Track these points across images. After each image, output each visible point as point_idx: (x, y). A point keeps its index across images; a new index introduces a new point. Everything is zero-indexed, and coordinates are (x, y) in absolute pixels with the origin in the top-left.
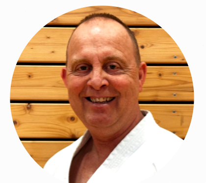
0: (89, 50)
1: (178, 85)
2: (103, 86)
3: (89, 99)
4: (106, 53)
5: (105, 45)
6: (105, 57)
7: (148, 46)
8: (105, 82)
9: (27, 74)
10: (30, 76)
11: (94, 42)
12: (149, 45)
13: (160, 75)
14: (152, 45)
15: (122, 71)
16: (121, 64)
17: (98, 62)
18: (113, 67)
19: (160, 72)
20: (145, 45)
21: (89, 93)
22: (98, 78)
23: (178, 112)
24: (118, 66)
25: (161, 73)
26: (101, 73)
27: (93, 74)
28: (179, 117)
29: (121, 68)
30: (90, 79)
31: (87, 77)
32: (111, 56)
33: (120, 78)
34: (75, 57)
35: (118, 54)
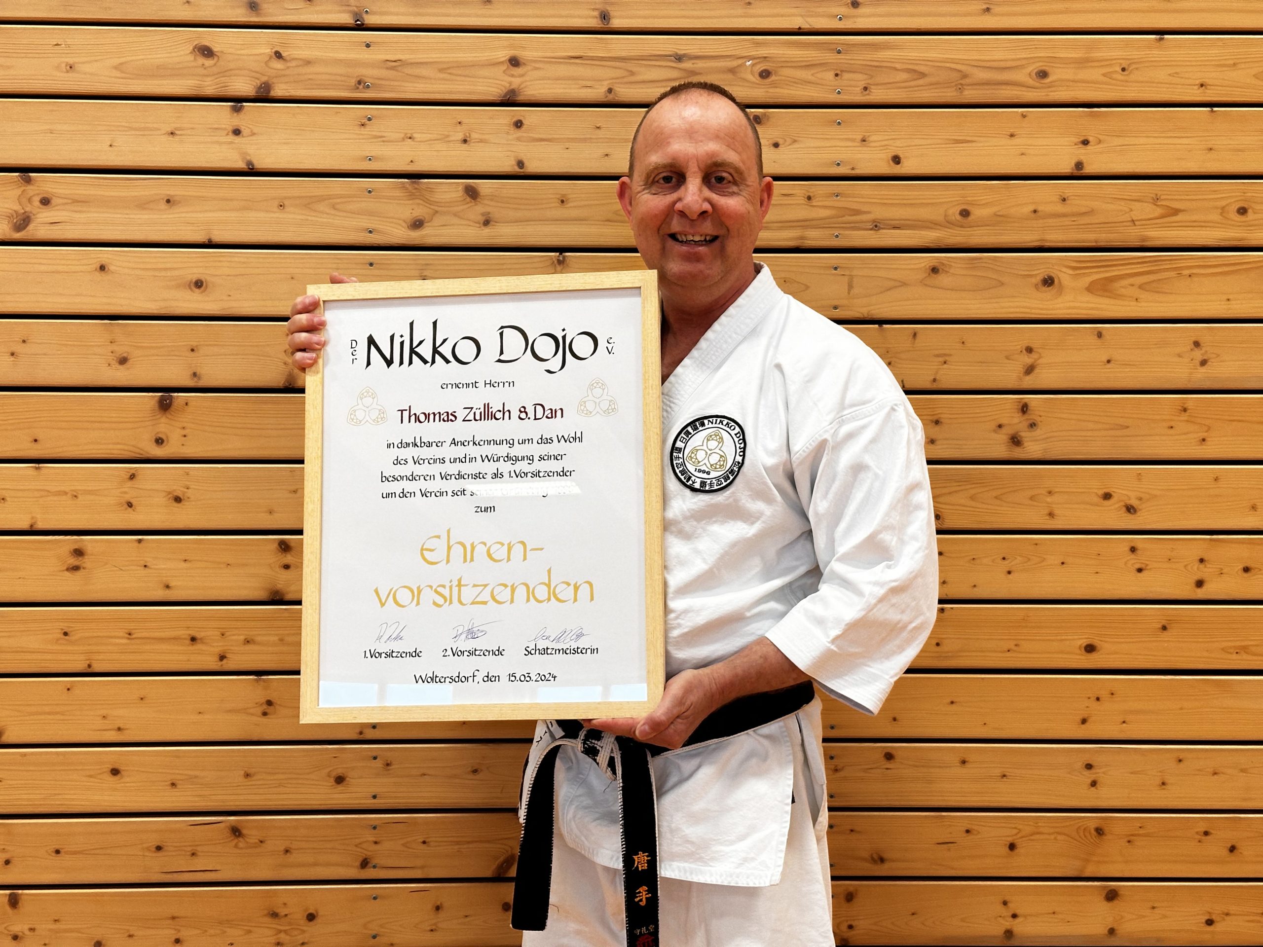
0: (680, 148)
1: (844, 216)
2: (704, 213)
3: (673, 236)
4: (712, 155)
5: (710, 139)
6: (709, 162)
7: (787, 143)
8: (706, 206)
9: (558, 196)
10: (563, 201)
11: (691, 133)
12: (789, 141)
13: (809, 198)
14: (795, 141)
15: (735, 189)
16: (735, 175)
17: (696, 169)
18: (720, 180)
19: (808, 192)
20: (781, 141)
21: (676, 225)
22: (696, 198)
23: (841, 268)
24: (730, 178)
25: (811, 195)
26: (700, 190)
27: (686, 189)
28: (846, 279)
29: (735, 183)
30: (680, 199)
31: (675, 196)
32: (719, 159)
33: (732, 203)
34: (655, 158)
35: (731, 157)
